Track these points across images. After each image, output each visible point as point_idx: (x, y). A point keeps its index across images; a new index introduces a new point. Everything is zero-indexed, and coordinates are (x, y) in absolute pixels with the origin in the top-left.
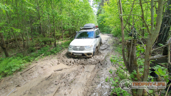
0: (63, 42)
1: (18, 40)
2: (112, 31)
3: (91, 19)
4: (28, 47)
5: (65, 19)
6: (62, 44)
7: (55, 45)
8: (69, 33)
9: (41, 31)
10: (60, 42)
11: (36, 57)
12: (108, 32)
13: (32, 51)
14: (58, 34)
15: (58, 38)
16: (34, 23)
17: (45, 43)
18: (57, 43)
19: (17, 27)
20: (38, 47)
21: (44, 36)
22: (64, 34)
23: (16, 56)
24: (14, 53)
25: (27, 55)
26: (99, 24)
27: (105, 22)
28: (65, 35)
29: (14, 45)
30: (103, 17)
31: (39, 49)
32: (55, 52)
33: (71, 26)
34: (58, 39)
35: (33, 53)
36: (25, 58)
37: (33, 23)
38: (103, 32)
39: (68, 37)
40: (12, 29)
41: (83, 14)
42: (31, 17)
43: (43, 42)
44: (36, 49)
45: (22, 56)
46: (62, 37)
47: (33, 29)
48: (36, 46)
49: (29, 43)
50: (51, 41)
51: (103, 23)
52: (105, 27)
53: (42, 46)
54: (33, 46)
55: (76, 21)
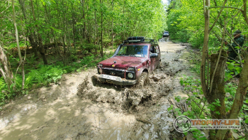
0: (113, 51)
1: (59, 44)
2: (191, 39)
4: (69, 55)
6: (111, 54)
7: (102, 53)
8: (122, 39)
9: (84, 34)
10: (107, 51)
11: (77, 68)
12: (184, 40)
13: (74, 60)
14: (106, 40)
15: (106, 45)
16: (77, 23)
17: (89, 51)
18: (104, 52)
19: (58, 28)
20: (81, 56)
21: (89, 42)
22: (114, 40)
23: (56, 64)
24: (53, 61)
25: (67, 64)
26: (169, 26)
27: (179, 22)
28: (116, 41)
30: (178, 15)
31: (81, 58)
34: (107, 47)
35: (74, 63)
36: (66, 67)
38: (174, 39)
40: (52, 30)
42: (74, 15)
43: (86, 49)
44: (78, 57)
45: (63, 65)
46: (111, 44)
47: (75, 32)
48: (78, 54)
50: (96, 49)
51: (175, 25)
52: (179, 30)
53: (86, 55)
54: (75, 54)
55: (132, 21)
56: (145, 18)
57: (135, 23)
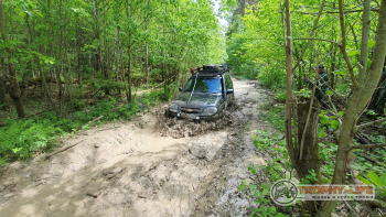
0: (148, 92)
1: (48, 81)
2: (260, 75)
3: (212, 43)
4: (68, 99)
5: (153, 40)
6: (144, 97)
7: (130, 98)
8: (162, 73)
9: (99, 64)
10: (139, 92)
11: (85, 122)
12: (251, 76)
13: (77, 108)
14: (137, 73)
15: (137, 82)
16: (86, 46)
17: (107, 93)
18: (133, 93)
19: (48, 53)
20: (90, 101)
21: (106, 76)
22: (149, 74)
23: (42, 116)
24: (36, 111)
25: (65, 116)
26: (230, 56)
27: (244, 51)
28: (153, 76)
29: (38, 92)
30: (241, 41)
31: (91, 104)
32: (128, 113)
33: (166, 58)
34: (137, 85)
35: (78, 114)
36: (61, 122)
37: (83, 46)
38: (237, 74)
39: (159, 81)
40: (35, 56)
41: (196, 32)
42: (79, 32)
43: (102, 89)
44: (86, 103)
45: (55, 118)
46: (145, 81)
47: (82, 60)
48: (86, 97)
49: (73, 90)
50: (119, 89)
51: (239, 56)
52: (243, 63)
53: (100, 98)
54: (80, 98)
55: (178, 46)
56: (196, 44)
57: (183, 50)
